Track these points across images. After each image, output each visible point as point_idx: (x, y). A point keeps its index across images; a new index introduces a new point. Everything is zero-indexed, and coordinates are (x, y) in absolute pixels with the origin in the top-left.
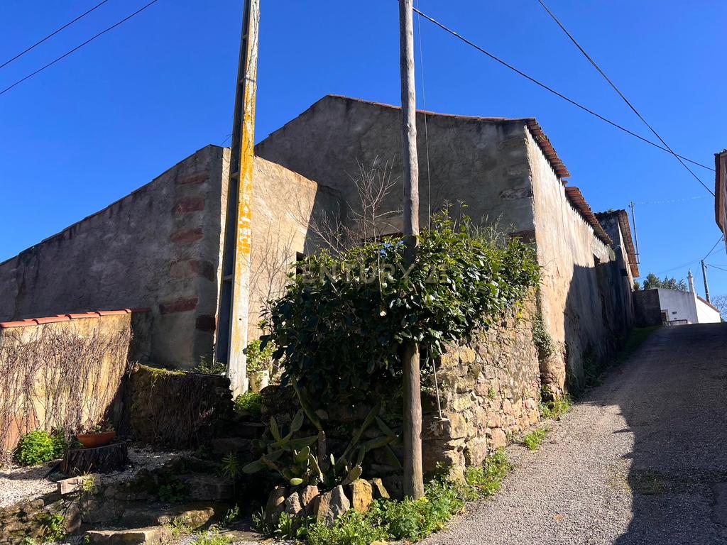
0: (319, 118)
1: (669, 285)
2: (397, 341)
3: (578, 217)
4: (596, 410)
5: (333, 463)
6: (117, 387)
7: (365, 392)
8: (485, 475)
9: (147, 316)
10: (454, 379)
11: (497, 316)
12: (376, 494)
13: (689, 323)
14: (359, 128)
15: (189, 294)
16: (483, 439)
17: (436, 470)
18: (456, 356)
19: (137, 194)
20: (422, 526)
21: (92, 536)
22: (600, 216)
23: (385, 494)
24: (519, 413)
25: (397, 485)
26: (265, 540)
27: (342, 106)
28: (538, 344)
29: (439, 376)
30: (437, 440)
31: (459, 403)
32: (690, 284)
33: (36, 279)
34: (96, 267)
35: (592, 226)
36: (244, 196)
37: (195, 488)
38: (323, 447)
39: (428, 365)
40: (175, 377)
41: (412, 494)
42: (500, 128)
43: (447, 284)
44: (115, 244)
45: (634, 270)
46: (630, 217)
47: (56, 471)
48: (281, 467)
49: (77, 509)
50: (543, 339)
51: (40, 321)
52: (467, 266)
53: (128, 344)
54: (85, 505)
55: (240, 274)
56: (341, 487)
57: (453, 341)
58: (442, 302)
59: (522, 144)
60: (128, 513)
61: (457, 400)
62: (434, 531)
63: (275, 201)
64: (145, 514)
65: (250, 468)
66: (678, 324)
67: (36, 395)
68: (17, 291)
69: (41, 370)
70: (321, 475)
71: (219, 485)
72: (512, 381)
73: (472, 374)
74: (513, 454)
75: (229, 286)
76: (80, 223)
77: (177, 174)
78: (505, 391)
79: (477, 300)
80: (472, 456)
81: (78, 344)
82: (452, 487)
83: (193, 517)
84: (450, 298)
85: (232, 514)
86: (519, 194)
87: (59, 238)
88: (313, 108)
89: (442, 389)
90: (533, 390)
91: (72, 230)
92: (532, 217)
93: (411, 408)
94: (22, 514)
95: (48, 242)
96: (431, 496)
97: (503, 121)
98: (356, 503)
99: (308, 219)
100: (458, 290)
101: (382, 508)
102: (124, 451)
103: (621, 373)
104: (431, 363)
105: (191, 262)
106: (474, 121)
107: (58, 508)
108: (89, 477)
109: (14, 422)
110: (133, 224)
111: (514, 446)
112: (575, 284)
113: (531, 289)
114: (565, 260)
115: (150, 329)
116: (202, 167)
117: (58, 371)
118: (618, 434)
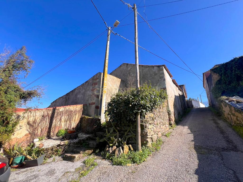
0: (122, 68)
1: (193, 99)
2: (134, 112)
3: (175, 86)
4: (182, 127)
5: (120, 140)
6: (79, 120)
7: (127, 124)
8: (157, 144)
9: (86, 106)
10: (148, 121)
11: (158, 106)
12: (130, 149)
13: (199, 107)
14: (129, 69)
15: (94, 101)
16: (156, 135)
17: (144, 143)
18: (149, 115)
19: (86, 82)
20: (140, 160)
21: (66, 155)
22: (180, 86)
23: (132, 149)
24: (164, 128)
25: (135, 146)
26: (103, 159)
27: (126, 65)
28: (168, 112)
29: (145, 120)
30: (144, 136)
31: (150, 127)
32: (198, 99)
33: (68, 99)
34: (78, 96)
35: (178, 87)
36: (105, 82)
37: (90, 144)
38: (118, 136)
39: (142, 118)
40: (90, 118)
41: (138, 150)
42: (158, 67)
43: (146, 99)
44: (82, 92)
45: (186, 97)
46: (185, 86)
47: (63, 139)
48: (108, 140)
49: (64, 148)
50: (169, 111)
51: (64, 107)
52: (151, 95)
53: (82, 111)
54: (66, 148)
55: (104, 97)
56: (121, 147)
57: (148, 112)
58: (145, 103)
59: (162, 70)
60: (75, 150)
61: (149, 126)
62: (143, 161)
63: (112, 83)
64: (78, 150)
65: (101, 141)
66: (196, 107)
67: (62, 122)
68: (65, 101)
69: (64, 116)
70: (117, 143)
71: (95, 144)
72: (162, 121)
73: (153, 119)
74: (163, 139)
75: (101, 99)
76: (76, 88)
77: (93, 78)
78: (161, 123)
79: (154, 102)
80: (153, 139)
81: (72, 111)
82: (148, 148)
83: (88, 152)
84: (147, 102)
85: (97, 151)
86: (162, 80)
87: (73, 91)
88: (121, 66)
89: (146, 123)
90: (167, 123)
91: (75, 89)
92: (165, 85)
93: (138, 128)
94: (52, 149)
95: (71, 92)
96: (143, 150)
97: (158, 66)
98: (124, 151)
99: (119, 86)
100: (149, 100)
101: (131, 153)
102: (77, 135)
103: (186, 118)
104: (143, 117)
105: (95, 95)
106: (152, 66)
107: (60, 148)
108: (67, 141)
109: (57, 127)
110: (85, 88)
111: (163, 136)
112: (175, 99)
113: (166, 100)
114: (173, 94)
115: (87, 108)
116: (97, 76)
117: (67, 117)
118: (189, 134)
